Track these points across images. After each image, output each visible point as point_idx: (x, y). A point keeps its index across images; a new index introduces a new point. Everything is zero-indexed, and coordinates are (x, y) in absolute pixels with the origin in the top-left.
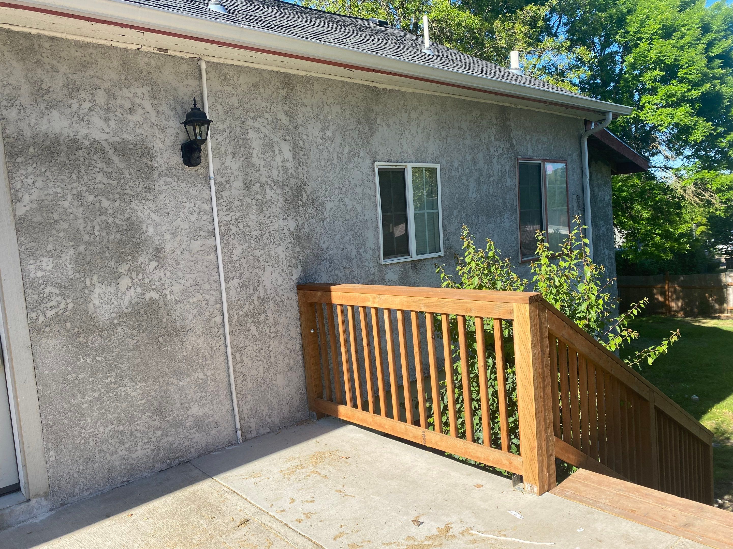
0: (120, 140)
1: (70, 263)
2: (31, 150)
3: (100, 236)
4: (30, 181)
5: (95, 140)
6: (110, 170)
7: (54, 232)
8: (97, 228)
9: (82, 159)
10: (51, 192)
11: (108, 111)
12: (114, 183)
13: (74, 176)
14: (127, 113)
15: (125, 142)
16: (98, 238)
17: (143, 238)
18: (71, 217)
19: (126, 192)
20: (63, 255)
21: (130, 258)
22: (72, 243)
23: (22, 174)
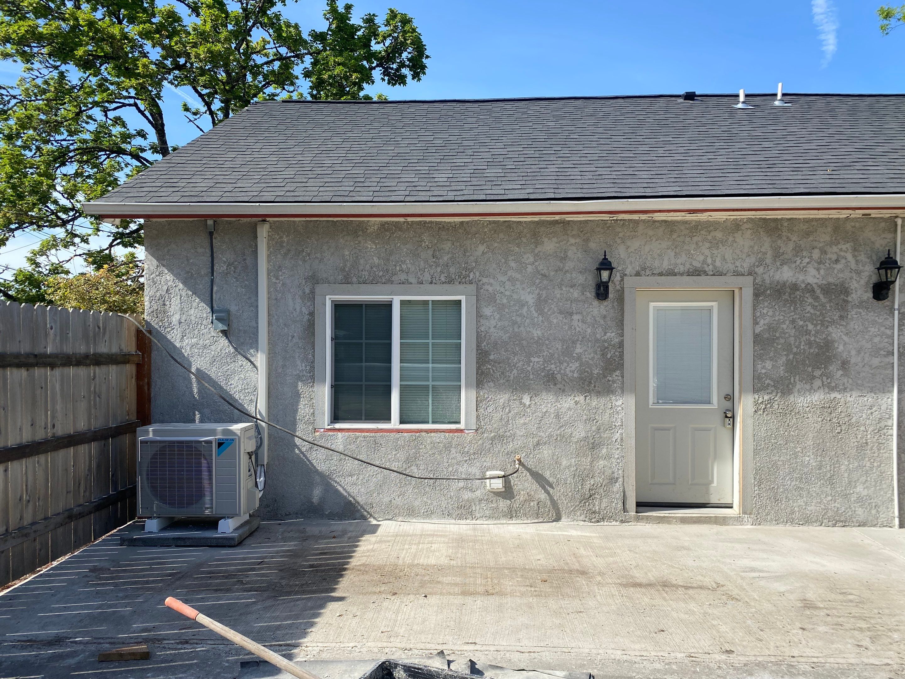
0: (826, 283)
1: (782, 366)
2: (768, 292)
3: (804, 349)
4: (765, 311)
5: (809, 284)
6: (817, 304)
7: (775, 344)
8: (803, 343)
9: (798, 297)
10: (777, 319)
11: (820, 263)
12: (818, 313)
13: (792, 308)
14: (834, 264)
15: (829, 284)
16: (802, 351)
17: (834, 353)
18: (787, 335)
19: (826, 319)
20: (779, 360)
21: (823, 366)
22: (785, 353)
23: (761, 307)
